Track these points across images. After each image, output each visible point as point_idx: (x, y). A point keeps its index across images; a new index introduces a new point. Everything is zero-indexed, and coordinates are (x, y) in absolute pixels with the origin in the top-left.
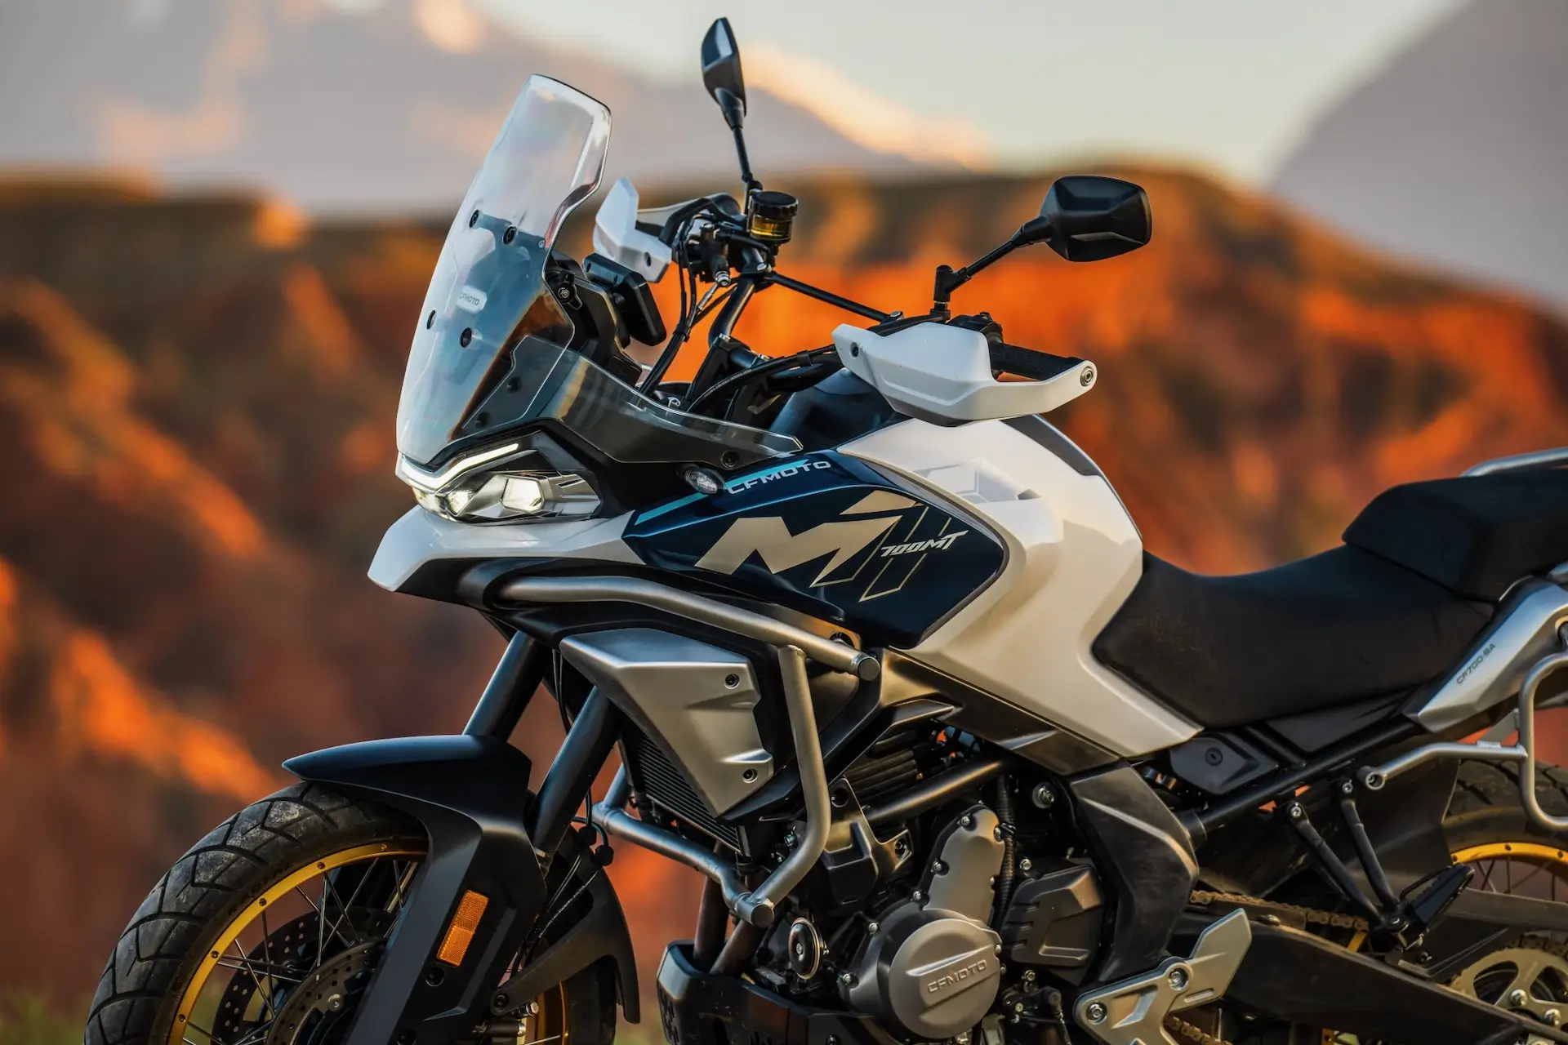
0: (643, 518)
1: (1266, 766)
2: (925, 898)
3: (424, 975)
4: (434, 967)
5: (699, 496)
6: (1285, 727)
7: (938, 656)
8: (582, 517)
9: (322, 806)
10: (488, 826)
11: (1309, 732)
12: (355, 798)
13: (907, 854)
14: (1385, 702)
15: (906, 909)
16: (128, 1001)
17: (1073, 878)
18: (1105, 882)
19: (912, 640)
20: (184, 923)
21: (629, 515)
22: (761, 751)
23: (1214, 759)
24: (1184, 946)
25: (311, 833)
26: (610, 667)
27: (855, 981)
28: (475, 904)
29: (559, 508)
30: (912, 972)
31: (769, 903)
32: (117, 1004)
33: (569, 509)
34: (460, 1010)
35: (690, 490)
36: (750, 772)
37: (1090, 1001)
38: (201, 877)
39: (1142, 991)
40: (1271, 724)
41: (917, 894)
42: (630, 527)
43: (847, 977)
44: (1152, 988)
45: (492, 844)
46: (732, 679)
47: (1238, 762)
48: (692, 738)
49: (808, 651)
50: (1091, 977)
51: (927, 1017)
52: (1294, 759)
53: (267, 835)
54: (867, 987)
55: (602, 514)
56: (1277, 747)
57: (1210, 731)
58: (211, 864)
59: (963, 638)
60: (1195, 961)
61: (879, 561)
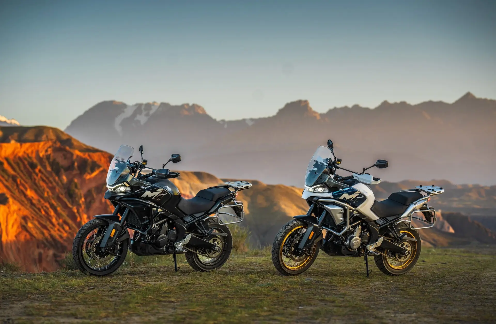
0: (334, 193)
1: (386, 222)
2: (354, 234)
3: (307, 240)
4: (308, 239)
5: (340, 191)
6: (387, 218)
7: (359, 209)
8: (326, 193)
9: (298, 222)
10: (315, 225)
11: (390, 219)
12: (301, 221)
13: (353, 230)
14: (397, 216)
15: (352, 235)
16: (279, 241)
17: (367, 233)
18: (370, 234)
19: (357, 207)
20: (285, 233)
21: (332, 192)
22: (343, 218)
23: (380, 221)
24: (377, 241)
25: (297, 224)
26: (329, 209)
27: (346, 243)
28: (313, 233)
29: (325, 192)
30: (353, 242)
31: (342, 234)
32: (278, 241)
33: (326, 192)
34: (310, 244)
35: (339, 190)
36: (341, 220)
37: (367, 246)
38: (287, 228)
39: (373, 245)
40: (386, 218)
41: (353, 234)
42: (332, 194)
43: (345, 242)
44: (374, 245)
45: (315, 227)
46: (342, 210)
47: (383, 222)
48: (336, 217)
49: (350, 208)
50: (368, 243)
51: (354, 247)
52: (388, 221)
53: (293, 224)
54: (348, 243)
55: (329, 192)
56: (386, 220)
57: (380, 218)
58: (287, 227)
59: (361, 207)
60: (378, 242)
61: (356, 199)
